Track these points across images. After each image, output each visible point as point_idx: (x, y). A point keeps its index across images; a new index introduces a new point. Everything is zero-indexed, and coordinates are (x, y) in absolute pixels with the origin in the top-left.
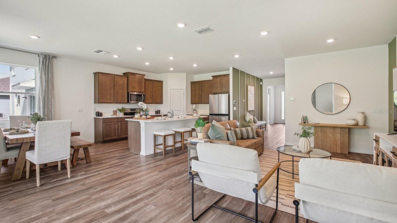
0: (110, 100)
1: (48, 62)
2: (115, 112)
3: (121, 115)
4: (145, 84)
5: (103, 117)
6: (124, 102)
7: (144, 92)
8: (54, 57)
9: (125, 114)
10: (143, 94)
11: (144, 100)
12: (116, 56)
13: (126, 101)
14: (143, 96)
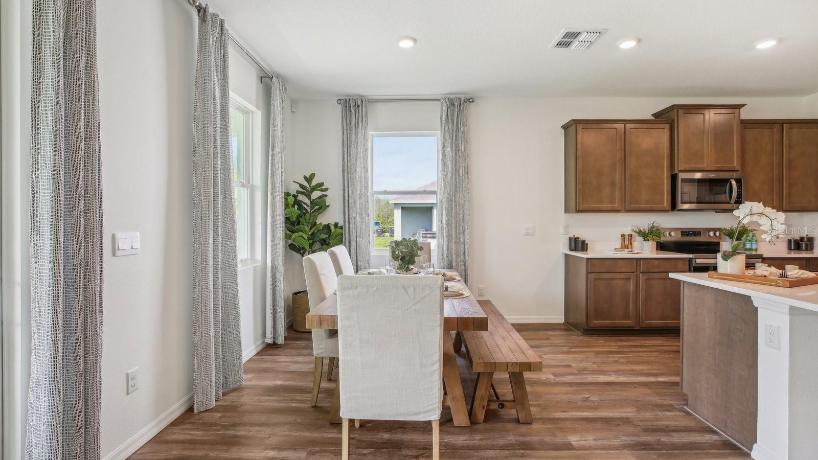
0: (612, 201)
1: (458, 113)
2: (627, 241)
3: (646, 250)
4: (743, 141)
5: (590, 254)
6: (659, 206)
7: (738, 168)
8: (468, 100)
9: (661, 247)
10: (735, 175)
11: (738, 198)
12: (628, 45)
13: (666, 203)
14: (734, 183)
